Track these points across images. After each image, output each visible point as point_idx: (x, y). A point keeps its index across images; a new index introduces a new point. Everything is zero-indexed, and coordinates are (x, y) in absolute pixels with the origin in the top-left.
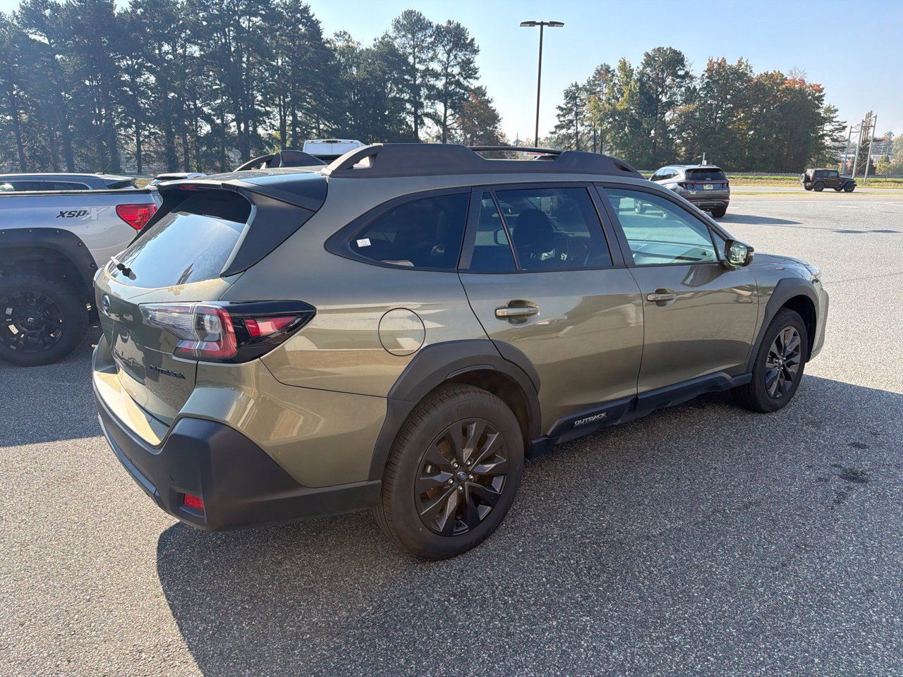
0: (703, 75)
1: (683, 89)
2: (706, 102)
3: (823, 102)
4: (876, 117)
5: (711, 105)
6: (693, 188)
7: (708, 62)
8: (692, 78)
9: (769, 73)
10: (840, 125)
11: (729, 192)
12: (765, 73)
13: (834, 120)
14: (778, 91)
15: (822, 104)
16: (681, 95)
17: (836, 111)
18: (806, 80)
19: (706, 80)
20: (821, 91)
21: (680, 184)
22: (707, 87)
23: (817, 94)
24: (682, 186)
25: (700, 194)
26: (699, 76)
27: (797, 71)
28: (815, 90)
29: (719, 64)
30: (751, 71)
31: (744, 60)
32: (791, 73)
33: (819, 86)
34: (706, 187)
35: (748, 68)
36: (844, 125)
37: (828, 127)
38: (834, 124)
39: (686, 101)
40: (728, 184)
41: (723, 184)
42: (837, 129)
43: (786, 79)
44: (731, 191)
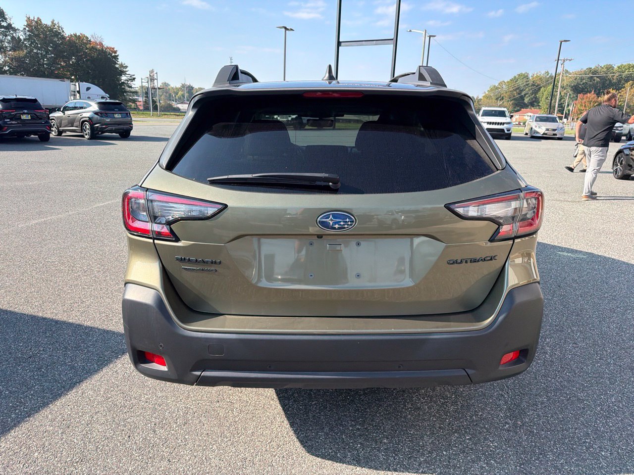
0: (25, 29)
1: (9, 38)
2: (32, 50)
3: (119, 60)
4: (157, 73)
5: (37, 53)
6: (107, 116)
7: (26, 19)
8: (15, 30)
9: (78, 35)
10: (131, 77)
11: (131, 119)
12: (74, 34)
13: (127, 73)
14: (87, 49)
15: (118, 61)
16: (8, 43)
17: (127, 67)
18: (104, 43)
19: (28, 33)
20: (115, 52)
21: (96, 113)
22: (29, 38)
23: (113, 54)
24: (98, 115)
25: (112, 121)
26: (22, 29)
27: (96, 36)
28: (112, 51)
29: (36, 22)
30: (63, 31)
31: (56, 22)
32: (92, 36)
33: (113, 48)
34: (116, 116)
35: (60, 29)
36: (134, 77)
37: (124, 78)
38: (127, 76)
39: (13, 49)
40: (130, 114)
41: (127, 114)
42: (130, 79)
43: (90, 41)
44: (133, 119)
